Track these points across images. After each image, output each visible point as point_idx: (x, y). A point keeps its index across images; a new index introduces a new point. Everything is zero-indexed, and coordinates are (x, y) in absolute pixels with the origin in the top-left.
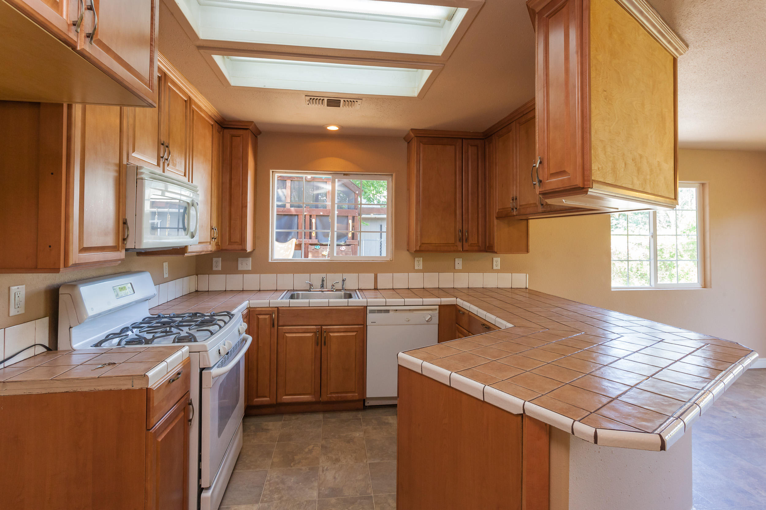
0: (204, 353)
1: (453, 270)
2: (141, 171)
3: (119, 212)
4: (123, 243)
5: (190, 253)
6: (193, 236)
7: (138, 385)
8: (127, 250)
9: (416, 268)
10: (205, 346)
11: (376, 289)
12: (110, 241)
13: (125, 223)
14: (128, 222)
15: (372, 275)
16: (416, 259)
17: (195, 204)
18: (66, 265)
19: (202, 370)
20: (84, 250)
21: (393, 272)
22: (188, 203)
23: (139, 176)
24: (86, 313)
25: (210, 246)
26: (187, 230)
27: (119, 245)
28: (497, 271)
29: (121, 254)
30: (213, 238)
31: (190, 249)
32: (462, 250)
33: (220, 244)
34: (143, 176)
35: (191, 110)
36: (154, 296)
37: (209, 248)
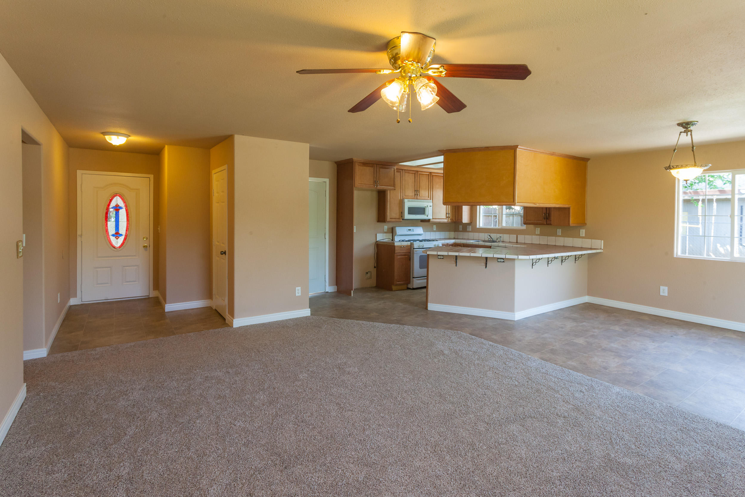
1: (555, 235)
2: (405, 200)
4: (401, 218)
5: (431, 221)
6: (428, 216)
7: (392, 244)
8: (403, 219)
9: (536, 233)
10: (414, 243)
11: (517, 242)
12: (397, 217)
13: (400, 213)
15: (515, 236)
16: (537, 228)
17: (429, 206)
18: (387, 221)
19: (413, 249)
20: (391, 218)
21: (525, 235)
22: (425, 207)
24: (397, 234)
26: (425, 214)
28: (583, 238)
29: (401, 220)
30: (447, 217)
31: (431, 220)
32: (546, 224)
33: (453, 220)
34: (405, 202)
35: (432, 176)
36: (423, 234)
37: (446, 221)
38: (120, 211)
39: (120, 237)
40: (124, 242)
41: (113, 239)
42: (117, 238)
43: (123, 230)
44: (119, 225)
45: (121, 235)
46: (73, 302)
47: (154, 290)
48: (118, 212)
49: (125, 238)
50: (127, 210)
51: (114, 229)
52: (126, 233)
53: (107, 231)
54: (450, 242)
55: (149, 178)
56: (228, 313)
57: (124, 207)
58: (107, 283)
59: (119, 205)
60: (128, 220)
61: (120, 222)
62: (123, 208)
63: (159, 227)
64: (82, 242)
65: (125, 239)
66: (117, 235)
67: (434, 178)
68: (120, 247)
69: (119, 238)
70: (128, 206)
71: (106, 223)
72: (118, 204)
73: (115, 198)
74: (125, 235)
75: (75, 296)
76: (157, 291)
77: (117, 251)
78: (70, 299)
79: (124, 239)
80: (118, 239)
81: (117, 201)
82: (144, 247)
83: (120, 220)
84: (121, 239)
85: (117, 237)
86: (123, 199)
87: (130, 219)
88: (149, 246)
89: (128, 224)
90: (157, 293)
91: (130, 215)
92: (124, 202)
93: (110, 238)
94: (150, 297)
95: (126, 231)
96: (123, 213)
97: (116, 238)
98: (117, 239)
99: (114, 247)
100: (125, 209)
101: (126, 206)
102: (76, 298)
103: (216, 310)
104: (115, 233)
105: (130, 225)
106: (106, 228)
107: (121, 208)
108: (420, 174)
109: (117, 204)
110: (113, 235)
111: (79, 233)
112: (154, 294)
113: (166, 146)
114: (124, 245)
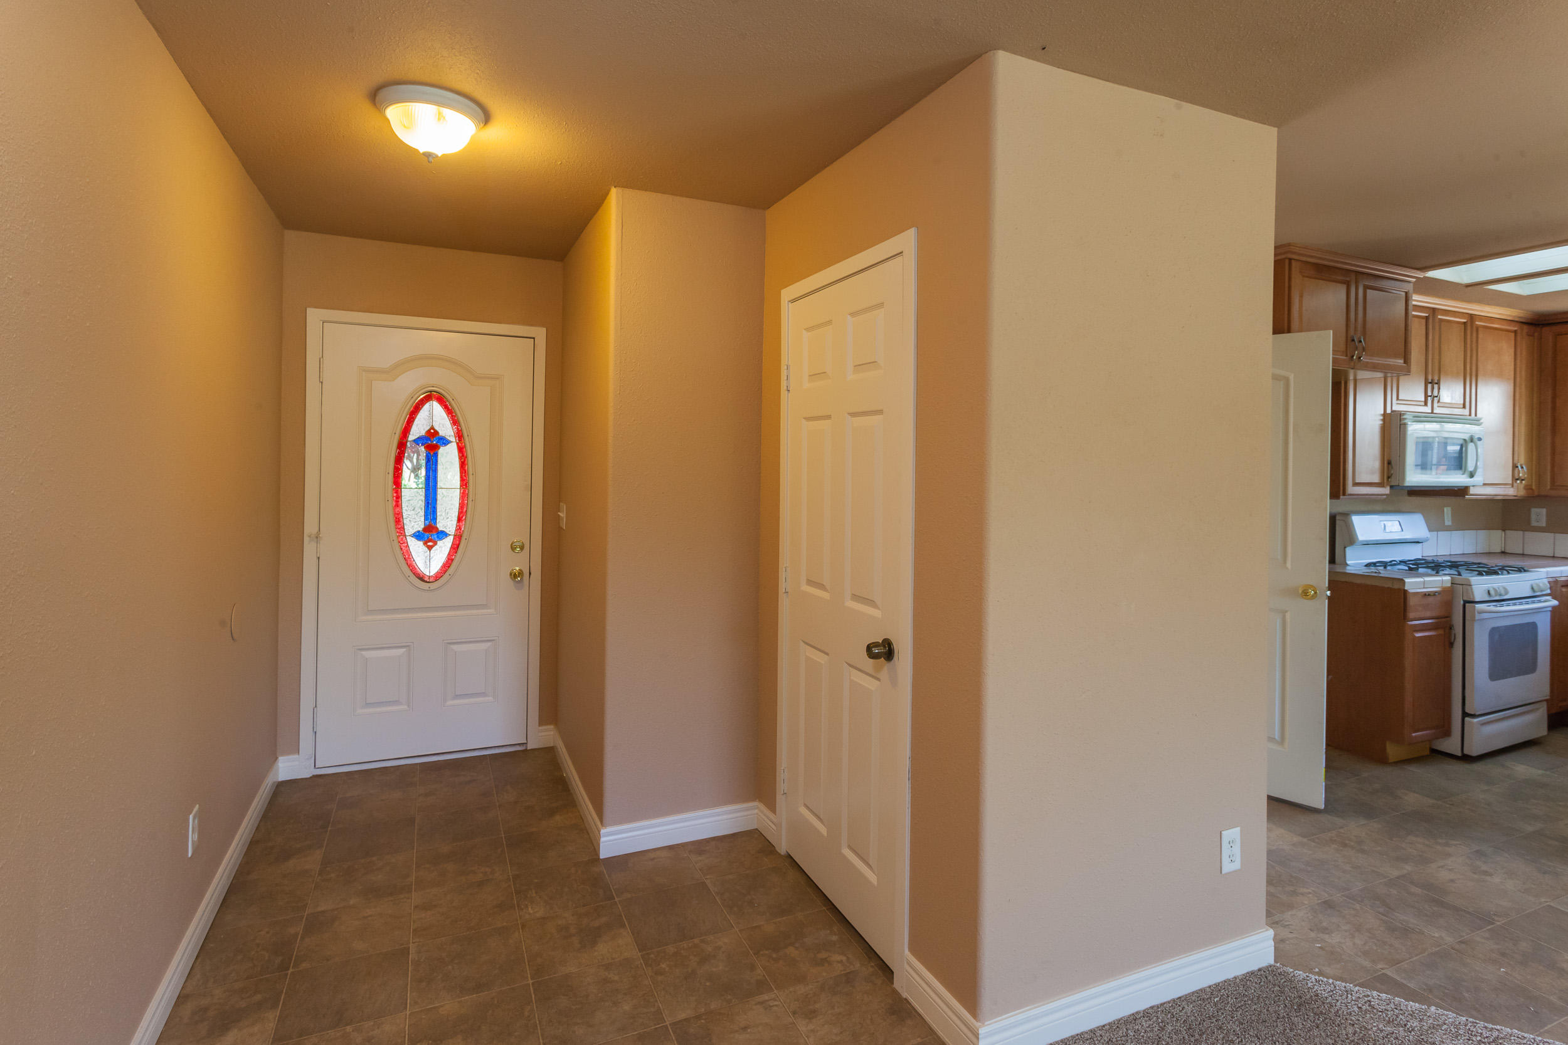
0: (1469, 587)
2: (1404, 417)
3: (1384, 451)
4: (1388, 480)
6: (1472, 475)
7: (1396, 586)
8: (1391, 487)
10: (1469, 580)
12: (1376, 479)
13: (1389, 463)
14: (1392, 462)
17: (1475, 439)
18: (1344, 494)
19: (1465, 602)
20: (1356, 484)
22: (1465, 440)
23: (1403, 422)
24: (1358, 539)
25: (1512, 489)
26: (1463, 468)
27: (1384, 481)
29: (1386, 490)
30: (1517, 479)
31: (1472, 491)
33: (1534, 487)
34: (1406, 421)
35: (1475, 329)
36: (1427, 540)
37: (1510, 492)
38: (442, 451)
39: (440, 543)
40: (452, 560)
41: (416, 548)
42: (430, 544)
43: (447, 521)
44: (436, 500)
45: (443, 535)
46: (288, 768)
47: (540, 724)
48: (436, 455)
49: (453, 544)
50: (461, 450)
51: (422, 513)
52: (459, 528)
53: (398, 520)
54: (1561, 572)
55: (534, 338)
56: (911, 950)
57: (453, 439)
58: (396, 702)
59: (436, 433)
60: (466, 485)
61: (439, 491)
62: (450, 442)
63: (564, 506)
64: (319, 558)
65: (455, 548)
66: (430, 534)
67: (1481, 336)
68: (438, 577)
69: (435, 544)
70: (465, 435)
71: (396, 492)
72: (437, 428)
73: (427, 406)
74: (455, 536)
75: (294, 748)
76: (552, 727)
77: (430, 590)
78: (277, 758)
79: (452, 547)
80: (434, 548)
81: (433, 416)
82: (514, 576)
83: (440, 484)
84: (443, 547)
85: (430, 541)
86: (449, 411)
87: (471, 479)
88: (530, 574)
89: (464, 496)
90: (552, 733)
91: (470, 467)
92: (455, 422)
93: (408, 546)
94: (529, 747)
95: (459, 520)
96: (448, 456)
97: (425, 544)
98: (430, 548)
99: (421, 578)
100: (458, 444)
101: (460, 435)
102: (296, 756)
103: (789, 856)
104: (423, 526)
105: (470, 499)
106: (397, 509)
107: (445, 442)
108: (1441, 320)
109: (432, 428)
110: (418, 536)
111: (310, 527)
112: (542, 737)
113: (614, 191)
114: (451, 571)
